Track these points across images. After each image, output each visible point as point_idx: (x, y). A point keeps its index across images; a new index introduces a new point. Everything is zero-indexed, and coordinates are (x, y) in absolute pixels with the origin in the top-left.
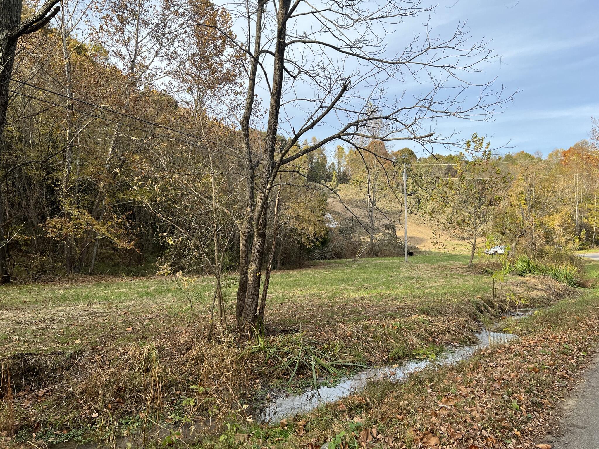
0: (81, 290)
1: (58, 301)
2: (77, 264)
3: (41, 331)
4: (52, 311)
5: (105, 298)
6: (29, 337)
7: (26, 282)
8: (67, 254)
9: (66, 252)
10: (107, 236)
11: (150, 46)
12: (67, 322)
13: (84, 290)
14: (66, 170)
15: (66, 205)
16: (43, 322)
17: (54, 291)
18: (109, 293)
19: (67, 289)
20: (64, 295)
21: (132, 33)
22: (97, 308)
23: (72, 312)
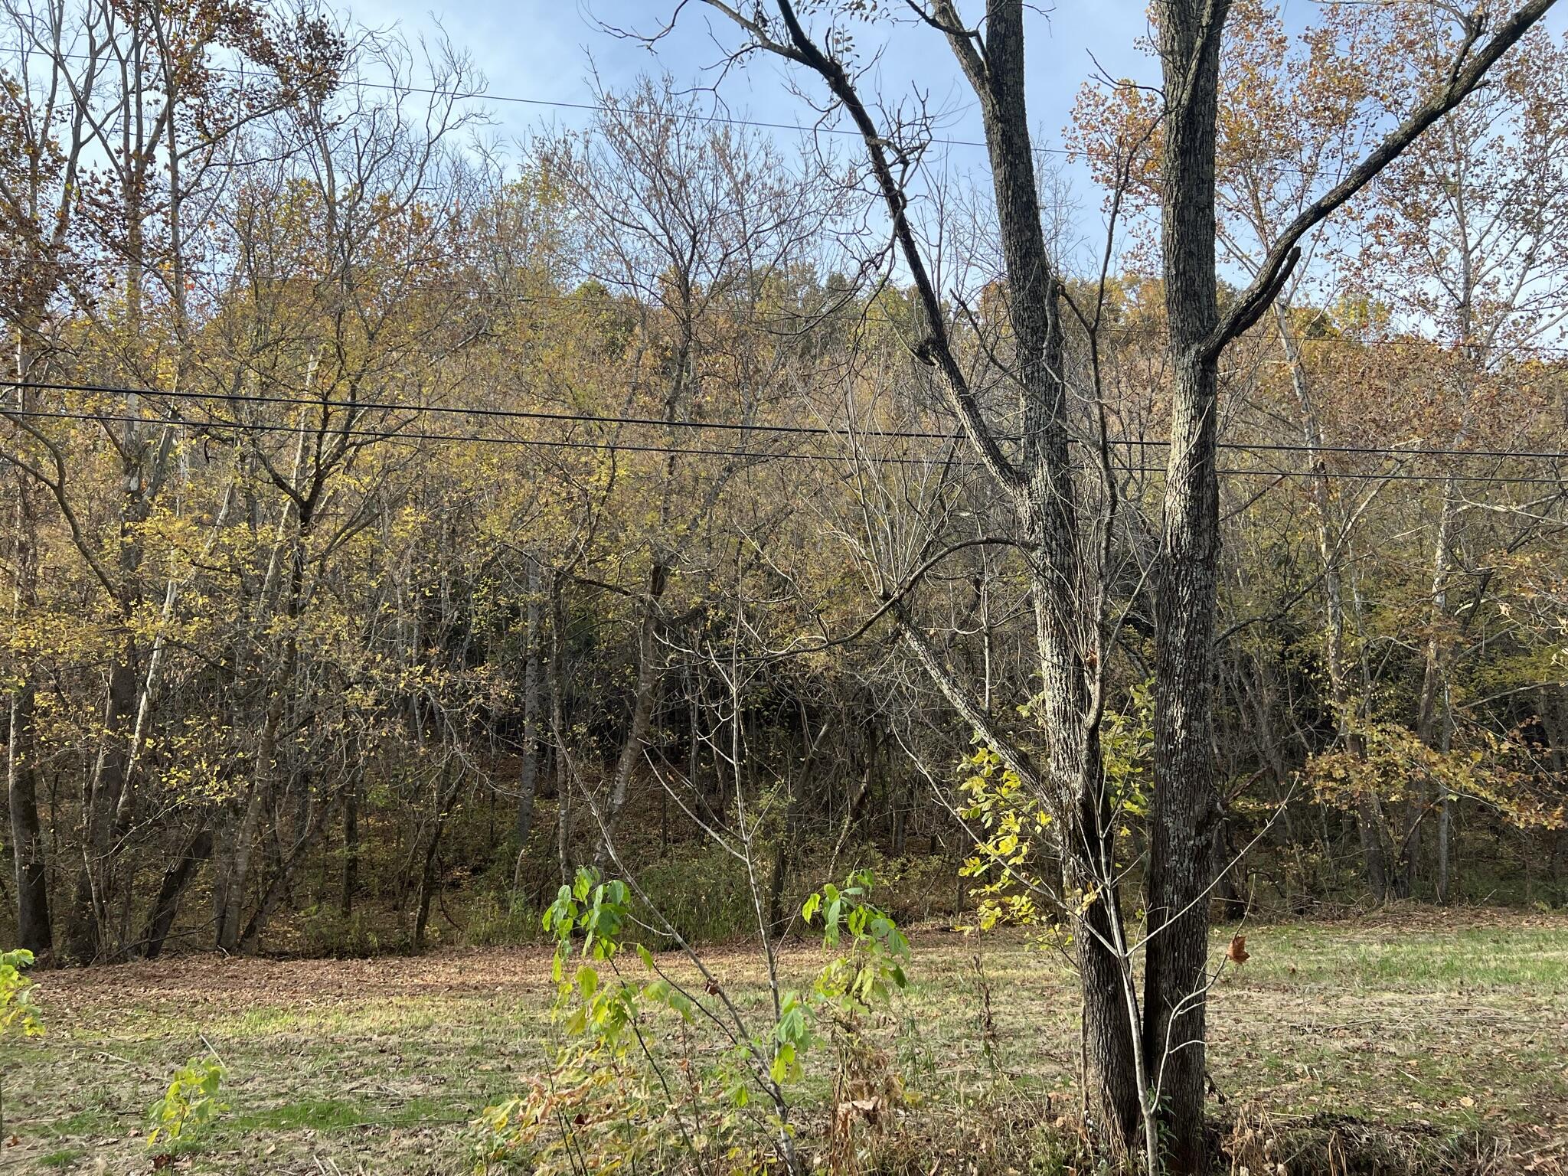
0: (1429, 949)
1: (1375, 974)
2: (1398, 873)
3: (1357, 1056)
4: (1367, 1000)
5: (1506, 977)
6: (1335, 1071)
7: (1281, 917)
8: (1368, 845)
9: (1364, 841)
10: (1476, 794)
11: (1504, 247)
12: (1418, 1038)
13: (1438, 949)
14: (1332, 627)
15: (1346, 718)
16: (1357, 1033)
17: (1357, 945)
18: (1512, 961)
19: (1390, 942)
20: (1387, 960)
21: (1450, 236)
22: (1492, 1005)
23: (1421, 1009)
